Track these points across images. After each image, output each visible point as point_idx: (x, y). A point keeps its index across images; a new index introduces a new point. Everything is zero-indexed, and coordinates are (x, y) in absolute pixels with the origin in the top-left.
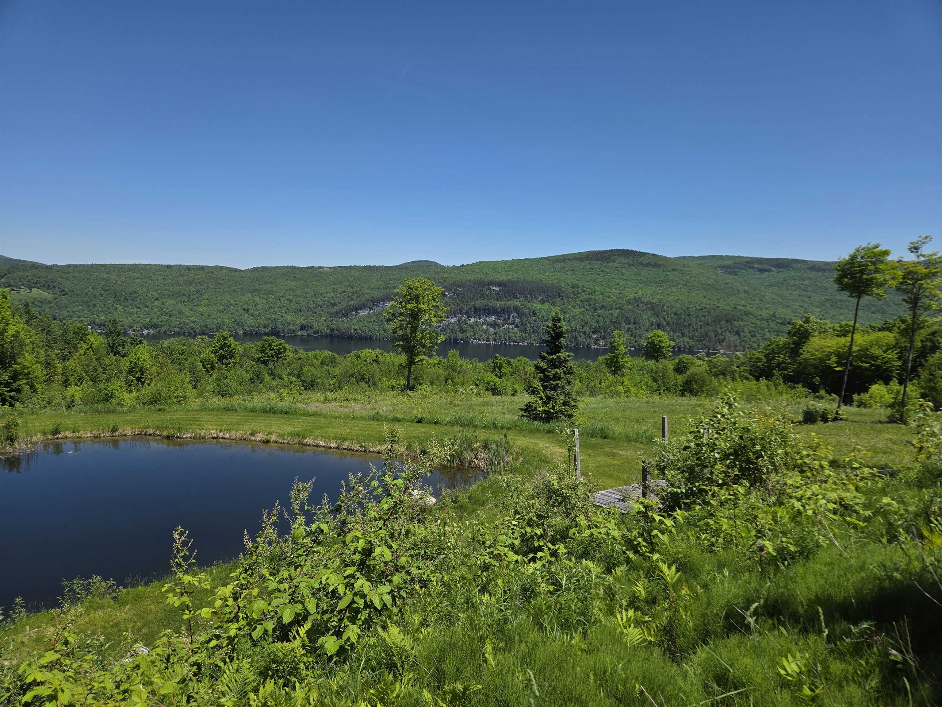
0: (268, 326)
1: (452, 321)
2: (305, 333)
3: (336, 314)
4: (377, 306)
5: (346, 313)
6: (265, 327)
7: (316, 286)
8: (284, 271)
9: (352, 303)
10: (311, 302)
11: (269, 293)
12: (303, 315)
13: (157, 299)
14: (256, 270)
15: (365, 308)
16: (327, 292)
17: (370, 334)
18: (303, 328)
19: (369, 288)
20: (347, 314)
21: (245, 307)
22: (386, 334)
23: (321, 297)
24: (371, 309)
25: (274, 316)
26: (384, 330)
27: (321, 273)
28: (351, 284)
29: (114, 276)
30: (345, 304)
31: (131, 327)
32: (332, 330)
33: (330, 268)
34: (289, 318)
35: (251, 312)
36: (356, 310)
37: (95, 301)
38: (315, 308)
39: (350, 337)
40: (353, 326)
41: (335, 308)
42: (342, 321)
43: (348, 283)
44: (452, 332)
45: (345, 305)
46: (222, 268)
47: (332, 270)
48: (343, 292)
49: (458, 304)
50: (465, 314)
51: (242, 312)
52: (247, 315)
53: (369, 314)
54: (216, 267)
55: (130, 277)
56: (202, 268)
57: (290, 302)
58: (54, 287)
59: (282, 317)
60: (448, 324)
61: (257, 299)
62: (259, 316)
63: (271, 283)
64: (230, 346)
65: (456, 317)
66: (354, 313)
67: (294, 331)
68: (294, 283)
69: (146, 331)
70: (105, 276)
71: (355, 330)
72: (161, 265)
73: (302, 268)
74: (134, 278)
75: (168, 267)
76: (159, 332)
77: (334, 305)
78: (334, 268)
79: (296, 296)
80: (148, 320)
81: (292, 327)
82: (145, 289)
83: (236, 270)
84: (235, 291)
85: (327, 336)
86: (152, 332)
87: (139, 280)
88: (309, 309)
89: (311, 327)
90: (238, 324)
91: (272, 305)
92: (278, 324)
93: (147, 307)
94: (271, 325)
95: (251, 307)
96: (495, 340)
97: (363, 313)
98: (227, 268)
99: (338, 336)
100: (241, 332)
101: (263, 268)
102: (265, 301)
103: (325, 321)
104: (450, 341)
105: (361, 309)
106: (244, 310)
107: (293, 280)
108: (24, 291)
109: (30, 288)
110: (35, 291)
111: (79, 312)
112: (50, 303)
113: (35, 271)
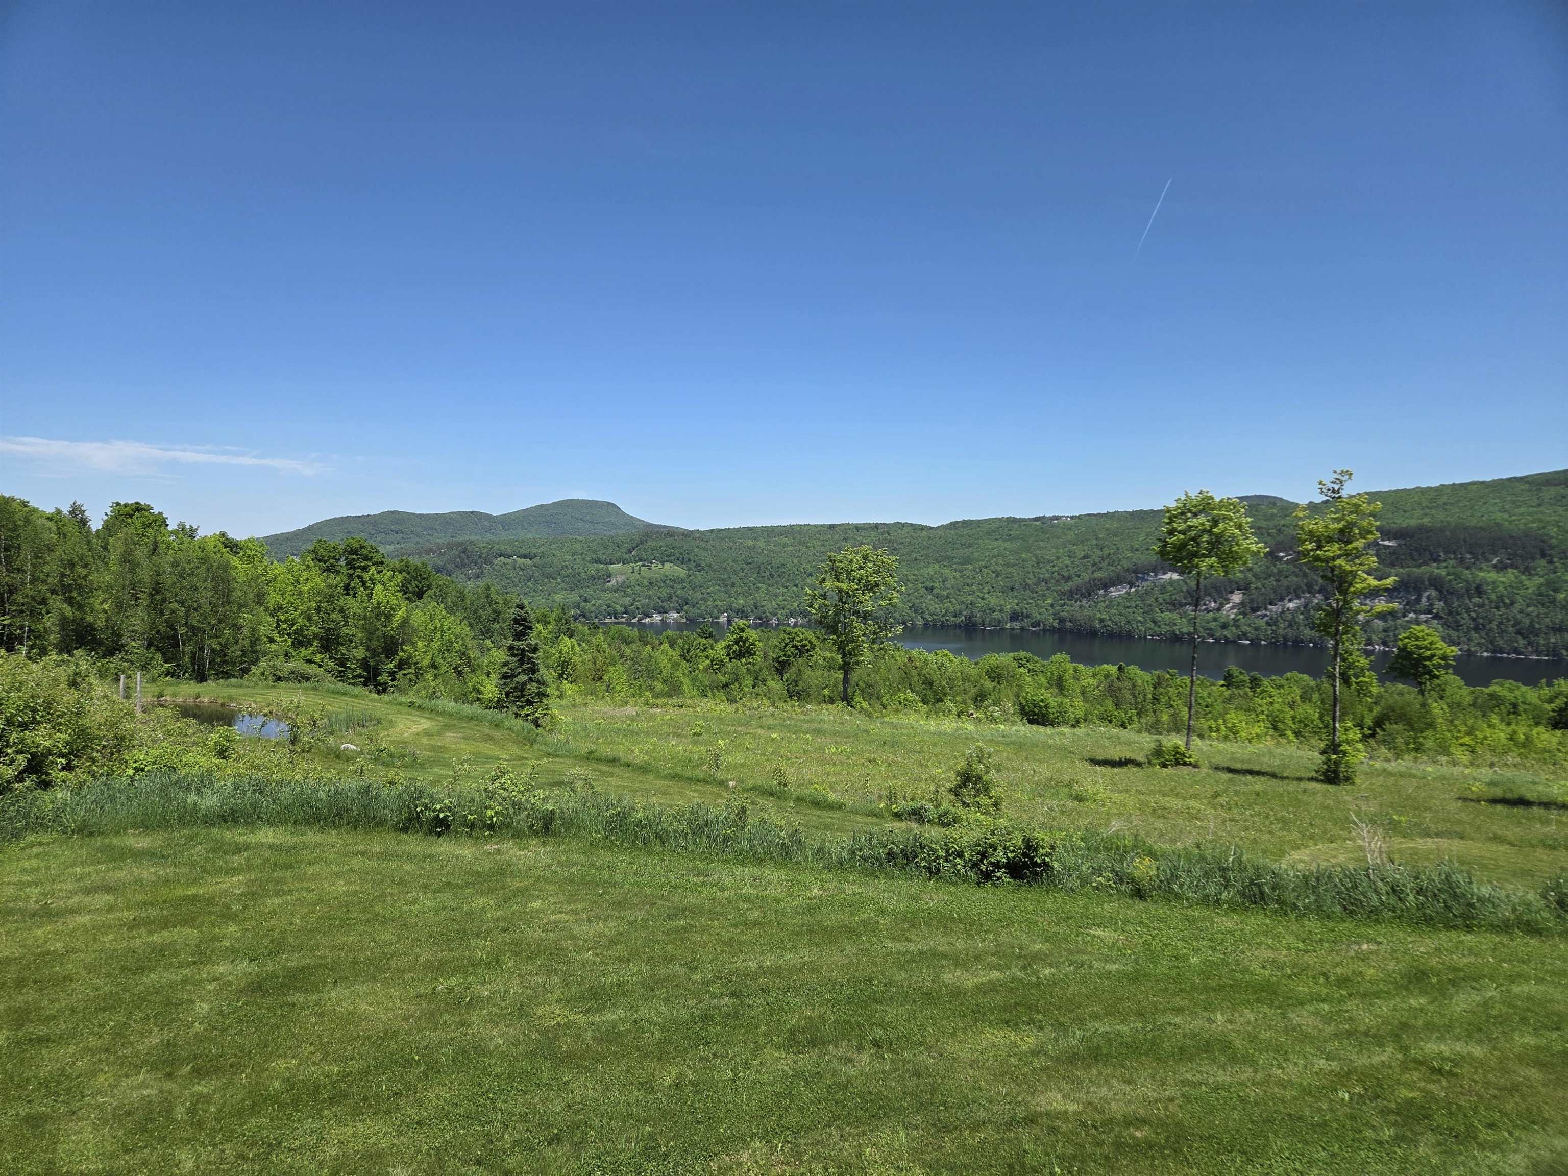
0: (961, 613)
1: (1291, 605)
2: (1017, 625)
3: (1071, 594)
4: (1144, 580)
5: (1088, 591)
6: (955, 616)
7: (1040, 548)
8: (994, 526)
9: (1098, 575)
10: (1031, 576)
11: (967, 561)
12: (1016, 597)
13: (811, 575)
15: (1121, 583)
16: (1058, 558)
17: (1128, 627)
18: (1014, 617)
19: (1134, 550)
20: (1090, 595)
21: (928, 584)
22: (1157, 629)
23: (1048, 567)
24: (1131, 585)
25: (970, 598)
26: (1155, 622)
27: (1053, 526)
28: (1100, 542)
29: (761, 544)
30: (1086, 577)
31: (775, 614)
32: (1062, 621)
34: (993, 601)
35: (935, 591)
36: (1105, 587)
37: (735, 579)
38: (1037, 584)
39: (1093, 634)
40: (1098, 615)
41: (1070, 583)
42: (1081, 607)
43: (1094, 542)
44: (1290, 626)
45: (1087, 578)
46: (904, 525)
47: (1073, 521)
48: (1086, 557)
49: (1305, 575)
50: (1319, 592)
51: (923, 591)
52: (930, 597)
53: (1128, 593)
54: (895, 524)
55: (780, 544)
56: (877, 526)
57: (997, 576)
58: (689, 560)
59: (983, 599)
60: (1283, 612)
61: (947, 571)
62: (948, 597)
63: (970, 546)
65: (1298, 597)
66: (1102, 592)
67: (999, 622)
68: (1007, 545)
69: (792, 620)
70: (750, 543)
71: (1102, 621)
72: (822, 526)
73: (1023, 520)
74: (785, 545)
75: (832, 527)
76: (810, 620)
77: (1068, 579)
78: (1079, 517)
79: (1008, 565)
80: (796, 605)
81: (996, 615)
82: (795, 561)
83: (923, 528)
84: (916, 559)
85: (1053, 630)
86: (800, 621)
87: (791, 548)
88: (1026, 587)
89: (1027, 616)
90: (916, 611)
91: (968, 581)
92: (976, 610)
93: (796, 586)
94: (965, 613)
95: (936, 585)
97: (1115, 592)
98: (911, 525)
99: (1071, 632)
100: (920, 622)
101: (963, 522)
102: (958, 574)
103: (1052, 606)
104: (1285, 644)
105: (1114, 585)
106: (927, 588)
107: (1005, 541)
108: (656, 566)
109: (663, 563)
110: (667, 565)
111: (715, 593)
112: (683, 581)
113: (670, 540)
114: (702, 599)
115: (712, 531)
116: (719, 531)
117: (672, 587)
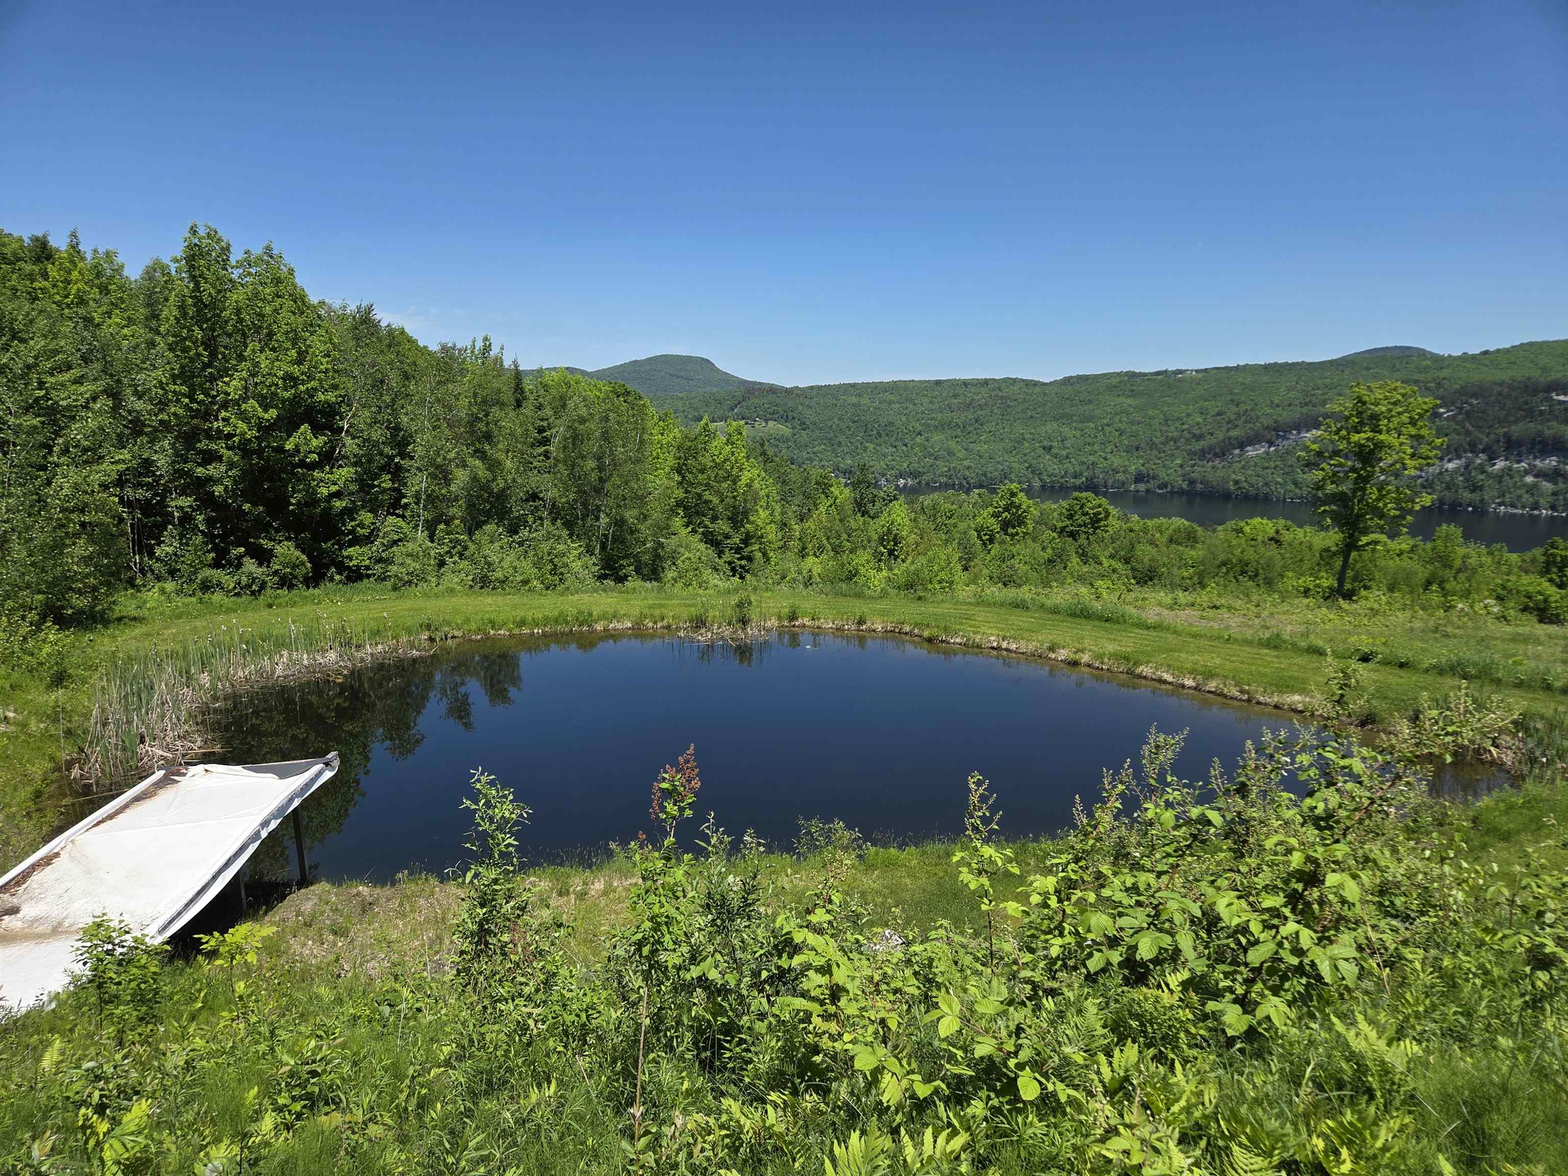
0: (1081, 474)
1: (1450, 466)
2: (1142, 487)
3: (1203, 454)
4: (1285, 438)
5: (1221, 452)
6: (1075, 477)
7: (1169, 405)
8: (1114, 381)
9: (1235, 433)
10: (1158, 434)
11: (1089, 419)
12: (1142, 457)
13: (920, 434)
14: (1067, 381)
15: (1259, 442)
16: (1188, 415)
17: (1266, 490)
18: (1139, 478)
19: (1272, 405)
20: (1224, 455)
21: (1046, 443)
22: (1298, 491)
23: (1177, 424)
24: (1271, 444)
25: (1092, 458)
26: (1296, 483)
27: (1180, 380)
28: (1236, 398)
29: (865, 401)
30: (1220, 435)
31: (884, 475)
32: (1192, 482)
33: (1197, 371)
34: (1116, 461)
35: (1054, 451)
36: (1242, 445)
37: (841, 438)
38: (1165, 443)
39: (1227, 496)
40: (1233, 476)
41: (1202, 443)
42: (1213, 467)
43: (1229, 398)
44: (1448, 488)
45: (1221, 437)
46: (1015, 381)
47: (1200, 375)
48: (1219, 414)
49: (1468, 433)
50: (1483, 452)
51: (1040, 451)
52: (1048, 457)
53: (1267, 453)
54: (1006, 380)
55: (885, 401)
56: (986, 382)
57: (1121, 435)
58: (793, 418)
59: (1105, 459)
60: (1441, 473)
61: (1066, 430)
62: (1067, 457)
63: (1090, 402)
64: (1019, 507)
65: (1459, 457)
66: (1237, 451)
67: (1123, 483)
68: (1130, 401)
69: (902, 481)
70: (854, 400)
71: (1236, 482)
72: (928, 382)
73: (1145, 374)
74: (891, 402)
75: (938, 383)
76: (919, 483)
77: (1198, 438)
78: (1206, 370)
79: (1132, 423)
80: (905, 465)
81: (1120, 477)
82: (904, 419)
83: (1035, 384)
84: (1032, 417)
85: (1182, 492)
86: (910, 482)
87: (898, 406)
88: (1152, 446)
89: (1154, 478)
90: (1033, 472)
91: (1088, 440)
92: (1097, 471)
93: (906, 445)
94: (1086, 474)
95: (1055, 444)
96: (1553, 508)
97: (1252, 452)
98: (1023, 380)
99: (1202, 494)
100: (1037, 484)
101: (1079, 377)
102: (1078, 433)
103: (1181, 466)
104: (1440, 508)
105: (1251, 444)
106: (1044, 448)
107: (1130, 396)
108: (760, 424)
109: (766, 421)
110: (771, 424)
111: (821, 453)
112: (788, 440)
113: (772, 397)
114: (807, 459)
115: (812, 388)
116: (820, 387)
117: (777, 446)
